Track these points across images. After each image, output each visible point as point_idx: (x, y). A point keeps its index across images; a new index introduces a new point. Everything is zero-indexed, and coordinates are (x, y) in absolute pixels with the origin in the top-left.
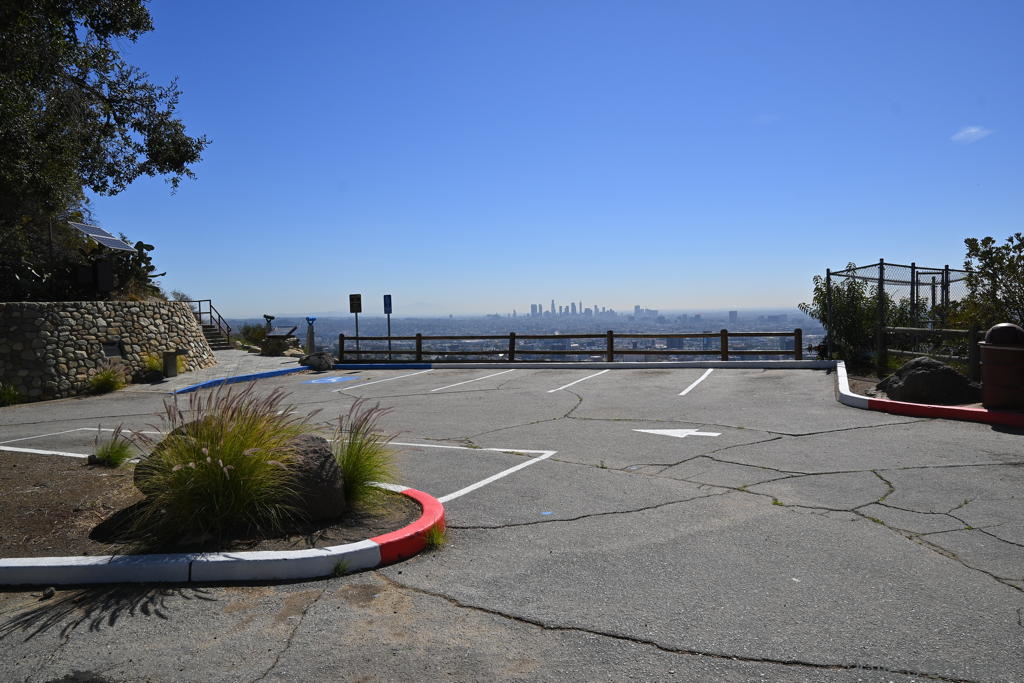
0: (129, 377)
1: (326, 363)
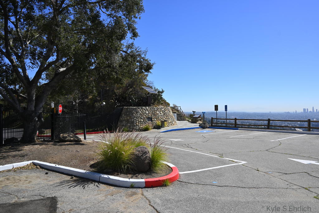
0: (153, 127)
1: (206, 126)
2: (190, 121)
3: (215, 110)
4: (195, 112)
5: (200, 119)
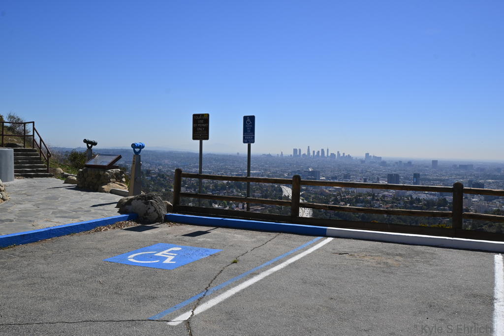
1: (155, 210)
2: (72, 182)
3: (194, 138)
4: (95, 144)
5: (116, 174)
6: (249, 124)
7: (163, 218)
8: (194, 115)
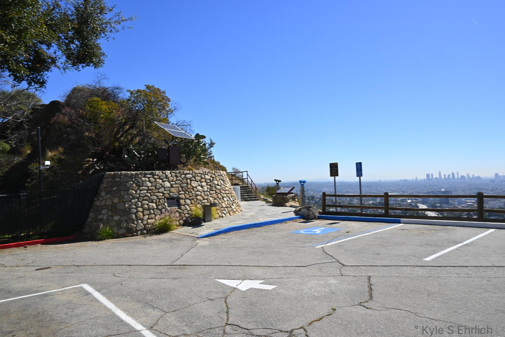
0: (182, 222)
1: (313, 213)
2: (270, 202)
4: (280, 181)
5: (292, 197)
6: (359, 166)
7: (317, 217)
8: (330, 164)
